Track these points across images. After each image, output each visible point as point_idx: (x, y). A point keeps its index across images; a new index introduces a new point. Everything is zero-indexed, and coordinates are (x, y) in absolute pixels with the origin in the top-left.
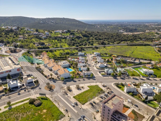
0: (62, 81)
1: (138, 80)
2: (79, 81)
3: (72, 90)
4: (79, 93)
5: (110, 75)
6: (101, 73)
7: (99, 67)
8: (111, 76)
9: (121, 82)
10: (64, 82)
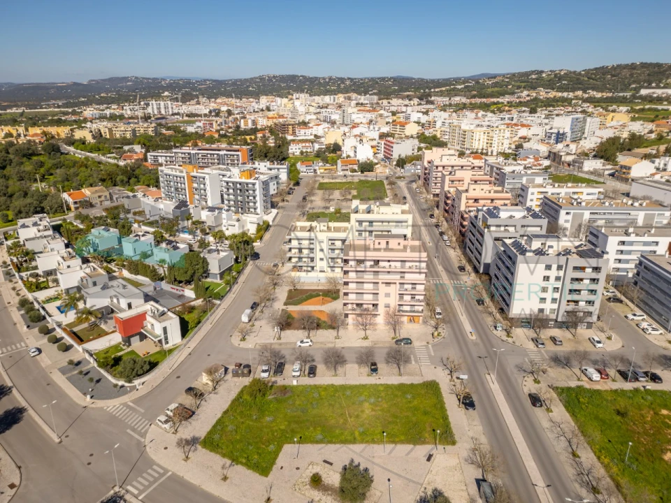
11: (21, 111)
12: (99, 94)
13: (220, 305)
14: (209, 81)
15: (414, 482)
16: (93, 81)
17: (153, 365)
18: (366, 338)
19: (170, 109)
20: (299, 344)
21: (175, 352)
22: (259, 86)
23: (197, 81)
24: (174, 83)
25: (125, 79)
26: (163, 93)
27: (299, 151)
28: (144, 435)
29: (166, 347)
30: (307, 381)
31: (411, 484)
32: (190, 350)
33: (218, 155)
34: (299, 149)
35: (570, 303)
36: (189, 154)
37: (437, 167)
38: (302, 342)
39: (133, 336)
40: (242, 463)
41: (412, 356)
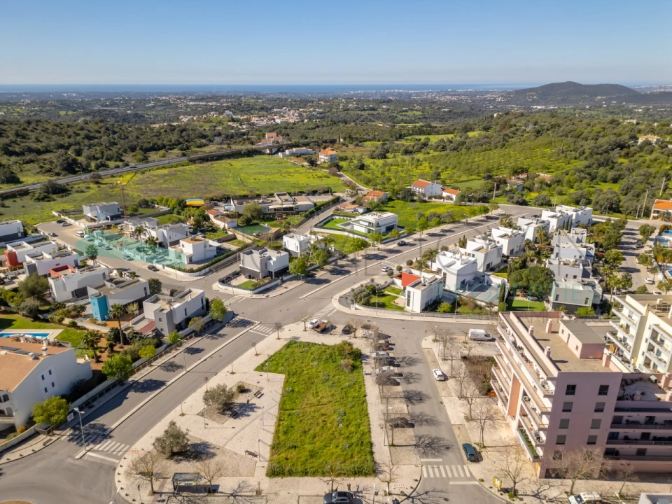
0: (49, 433)
1: (386, 257)
2: (172, 367)
3: (205, 445)
4: (273, 429)
5: (285, 278)
6: (234, 282)
7: (191, 261)
8: (291, 280)
9: (349, 290)
10: (75, 428)
15: (227, 442)
29: (407, 307)
30: (370, 381)
41: (441, 460)
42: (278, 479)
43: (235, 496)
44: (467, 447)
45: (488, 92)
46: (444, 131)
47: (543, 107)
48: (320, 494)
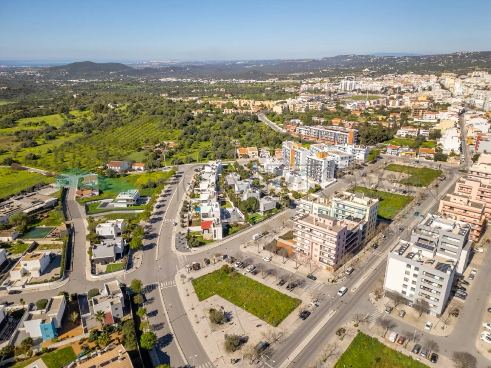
11: (273, 81)
12: (322, 69)
13: (252, 227)
14: (408, 57)
15: (243, 330)
16: (325, 58)
17: (202, 244)
18: (297, 268)
19: (353, 86)
20: (263, 258)
21: (215, 242)
22: (449, 62)
23: (398, 58)
24: (380, 59)
25: (346, 57)
26: (364, 69)
27: (406, 134)
28: (179, 269)
29: (214, 239)
30: (250, 276)
31: (242, 330)
32: (222, 244)
33: (335, 134)
34: (406, 132)
35: (423, 295)
36: (318, 131)
37: (472, 172)
38: (265, 258)
39: (205, 230)
40: (197, 293)
41: (308, 286)
42: (280, 325)
43: (277, 340)
44: (308, 277)
45: (23, 69)
46: (46, 113)
47: (78, 81)
48: (297, 318)
